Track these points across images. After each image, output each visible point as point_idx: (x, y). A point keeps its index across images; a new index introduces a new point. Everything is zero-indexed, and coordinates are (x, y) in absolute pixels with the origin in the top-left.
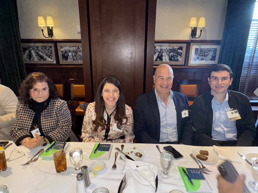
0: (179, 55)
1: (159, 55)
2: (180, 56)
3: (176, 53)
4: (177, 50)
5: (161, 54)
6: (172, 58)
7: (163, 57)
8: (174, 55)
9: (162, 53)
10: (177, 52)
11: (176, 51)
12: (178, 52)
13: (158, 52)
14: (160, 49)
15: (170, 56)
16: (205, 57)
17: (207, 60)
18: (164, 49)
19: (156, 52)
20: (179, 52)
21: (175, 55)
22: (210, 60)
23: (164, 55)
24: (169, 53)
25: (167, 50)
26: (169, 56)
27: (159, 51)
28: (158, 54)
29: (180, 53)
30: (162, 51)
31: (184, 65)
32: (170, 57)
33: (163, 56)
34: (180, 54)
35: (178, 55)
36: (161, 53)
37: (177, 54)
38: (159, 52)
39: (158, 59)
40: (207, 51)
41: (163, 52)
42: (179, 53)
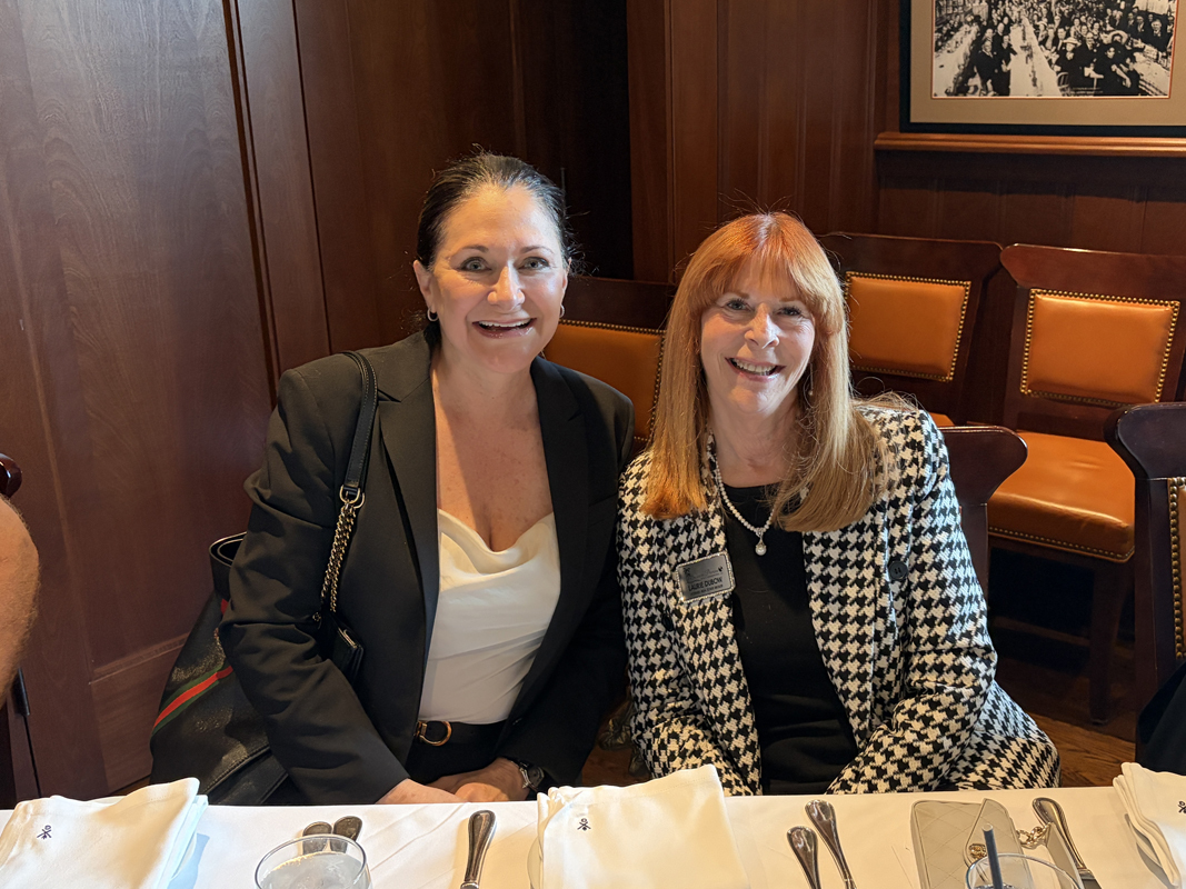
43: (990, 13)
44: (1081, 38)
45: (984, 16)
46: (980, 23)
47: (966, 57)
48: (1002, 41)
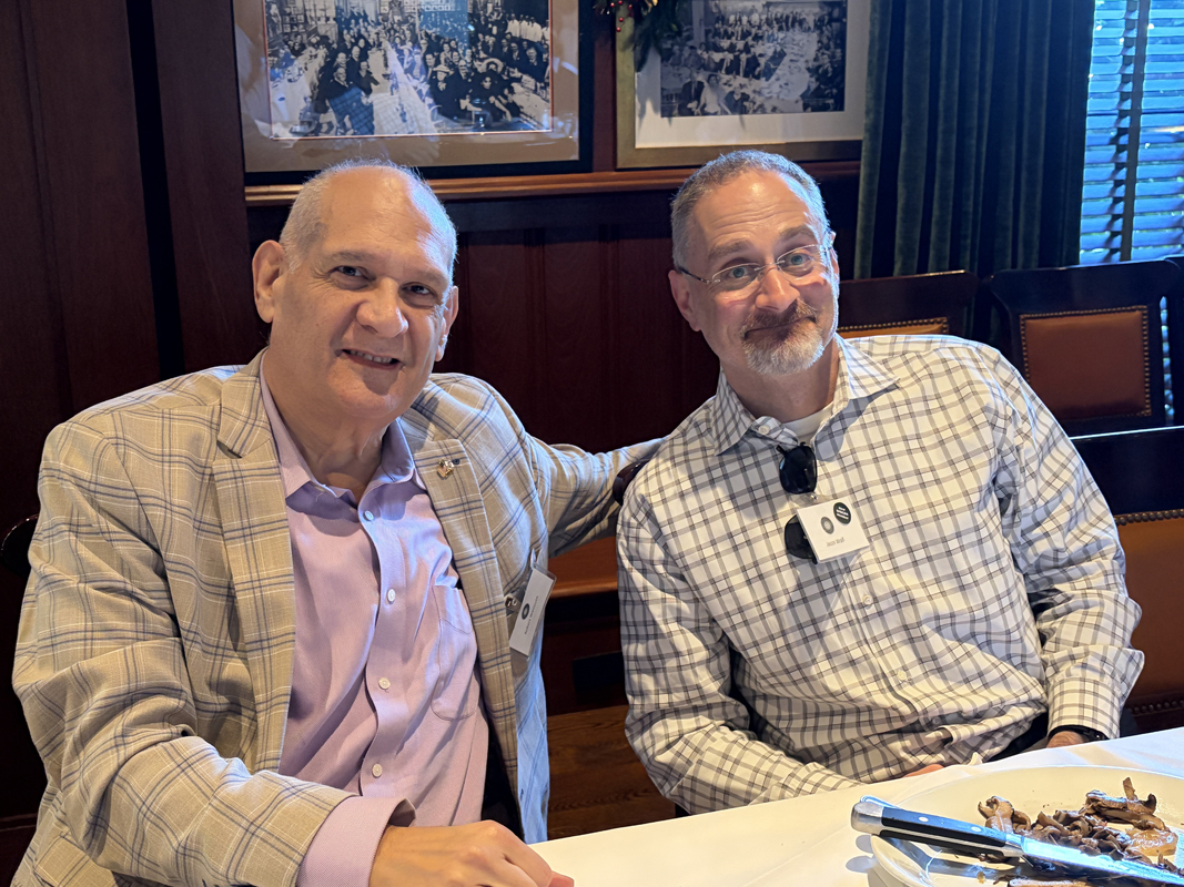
0: (526, 68)
1: (328, 69)
2: (529, 80)
3: (496, 52)
4: (502, 25)
5: (352, 67)
6: (465, 103)
7: (369, 92)
8: (481, 67)
9: (364, 55)
10: (501, 35)
11: (489, 32)
12: (514, 39)
13: (316, 46)
14: (332, 13)
15: (441, 76)
16: (758, 77)
17: (774, 110)
18: (372, 17)
19: (303, 47)
20: (519, 41)
21: (490, 73)
22: (805, 107)
23: (377, 76)
24: (429, 51)
25: (405, 21)
26: (433, 82)
27: (322, 31)
28: (320, 61)
29: (532, 52)
30: (360, 36)
31: (584, 164)
32: (442, 86)
33: (370, 78)
34: (533, 61)
35: (517, 74)
36: (348, 52)
37: (508, 60)
38: (324, 40)
39: (325, 110)
40: (769, 22)
41: (368, 46)
42: (523, 52)
43: (340, 34)
44: (452, 66)
45: (333, 37)
46: (328, 46)
47: (313, 87)
48: (360, 68)
